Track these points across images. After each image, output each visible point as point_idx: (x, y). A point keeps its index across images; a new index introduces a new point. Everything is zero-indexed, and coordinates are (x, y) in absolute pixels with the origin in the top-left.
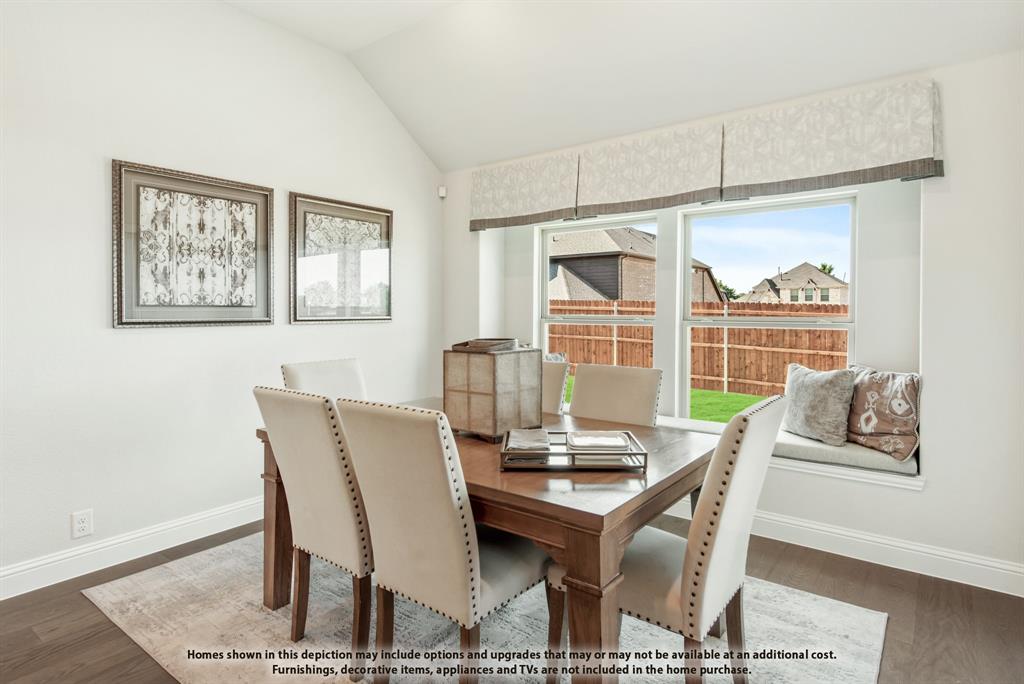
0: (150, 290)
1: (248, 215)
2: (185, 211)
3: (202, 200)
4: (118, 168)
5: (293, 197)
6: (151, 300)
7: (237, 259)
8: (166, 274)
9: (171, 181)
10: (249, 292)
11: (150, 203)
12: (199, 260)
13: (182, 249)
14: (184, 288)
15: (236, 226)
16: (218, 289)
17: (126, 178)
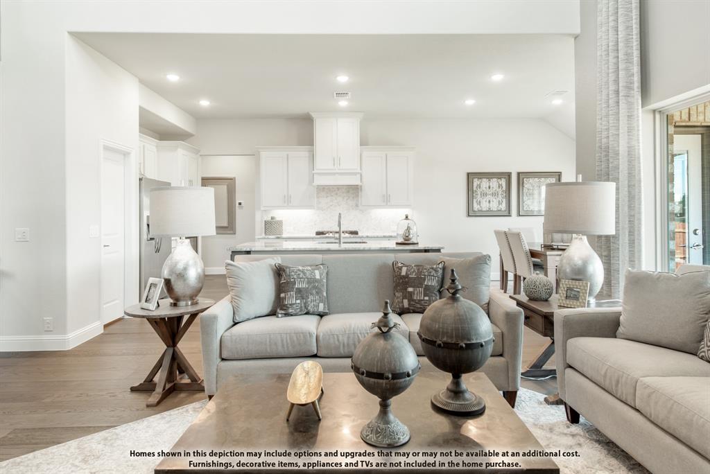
0: (476, 207)
1: (503, 182)
2: (485, 183)
3: (490, 179)
4: (468, 174)
5: (519, 174)
6: (476, 209)
7: (500, 196)
8: (480, 202)
9: (481, 175)
10: (503, 207)
11: (476, 182)
12: (489, 197)
13: (484, 195)
14: (485, 206)
15: (500, 186)
16: (494, 206)
17: (470, 176)
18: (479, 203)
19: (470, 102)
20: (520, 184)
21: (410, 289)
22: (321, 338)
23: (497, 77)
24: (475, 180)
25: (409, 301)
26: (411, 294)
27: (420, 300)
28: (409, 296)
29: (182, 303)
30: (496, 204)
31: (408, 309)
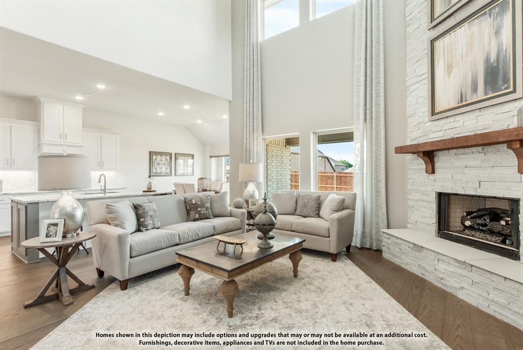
0: (154, 171)
1: (168, 158)
2: (159, 158)
3: (161, 156)
4: (150, 152)
5: (175, 154)
6: (154, 172)
7: (166, 165)
9: (157, 153)
10: (168, 171)
11: (154, 157)
12: (161, 166)
13: (159, 164)
14: (159, 170)
15: (166, 160)
16: (164, 170)
17: (151, 154)
18: (156, 169)
19: (161, 114)
20: (176, 159)
21: (199, 209)
22: (180, 235)
23: (186, 107)
24: (154, 156)
25: (199, 214)
26: (199, 211)
27: (204, 214)
28: (199, 213)
29: (69, 235)
30: (164, 169)
31: (198, 218)
